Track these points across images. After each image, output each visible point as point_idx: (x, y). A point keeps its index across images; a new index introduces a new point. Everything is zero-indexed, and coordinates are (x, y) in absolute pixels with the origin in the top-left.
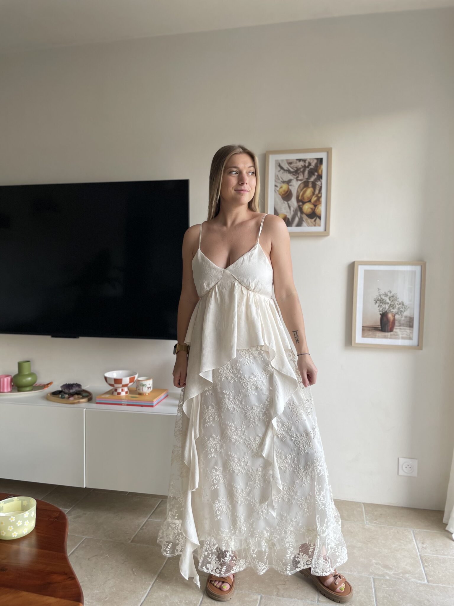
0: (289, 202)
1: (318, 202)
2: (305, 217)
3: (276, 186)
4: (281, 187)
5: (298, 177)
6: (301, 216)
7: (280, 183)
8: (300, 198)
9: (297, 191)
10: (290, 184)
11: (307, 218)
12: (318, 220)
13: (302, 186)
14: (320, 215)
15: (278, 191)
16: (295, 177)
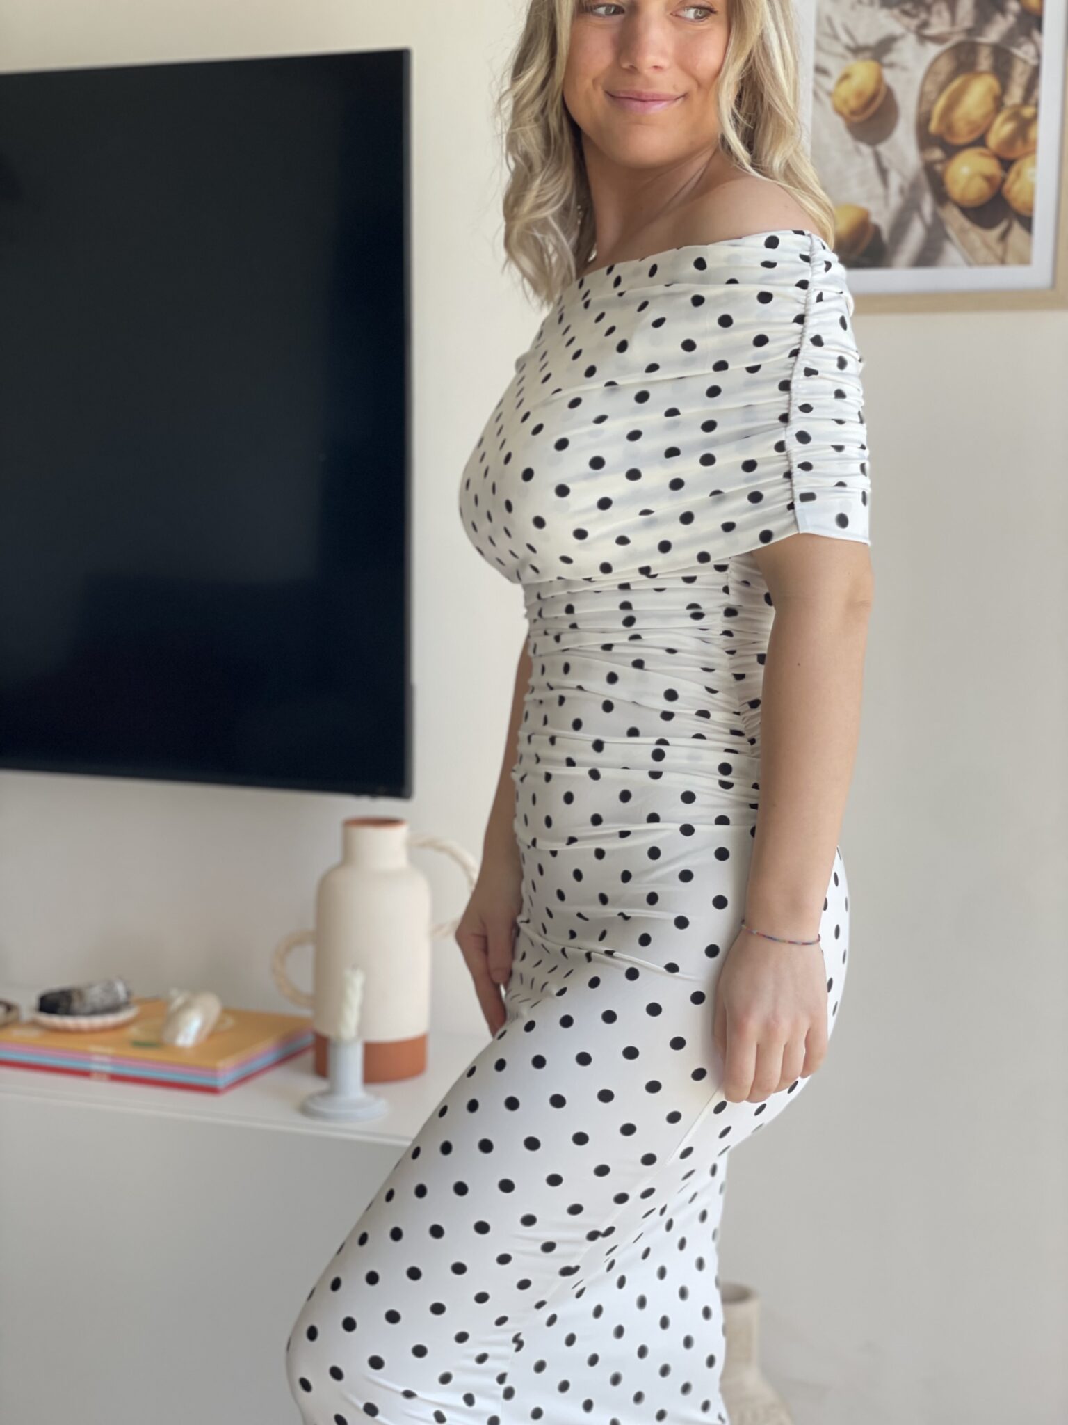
0: (882, 148)
1: (1019, 144)
2: (954, 219)
3: (820, 70)
4: (846, 77)
5: (925, 25)
6: (935, 215)
7: (843, 57)
8: (934, 126)
9: (922, 95)
10: (888, 58)
11: (967, 224)
12: (1017, 231)
13: (945, 66)
14: (1031, 209)
15: (830, 94)
16: (914, 23)
